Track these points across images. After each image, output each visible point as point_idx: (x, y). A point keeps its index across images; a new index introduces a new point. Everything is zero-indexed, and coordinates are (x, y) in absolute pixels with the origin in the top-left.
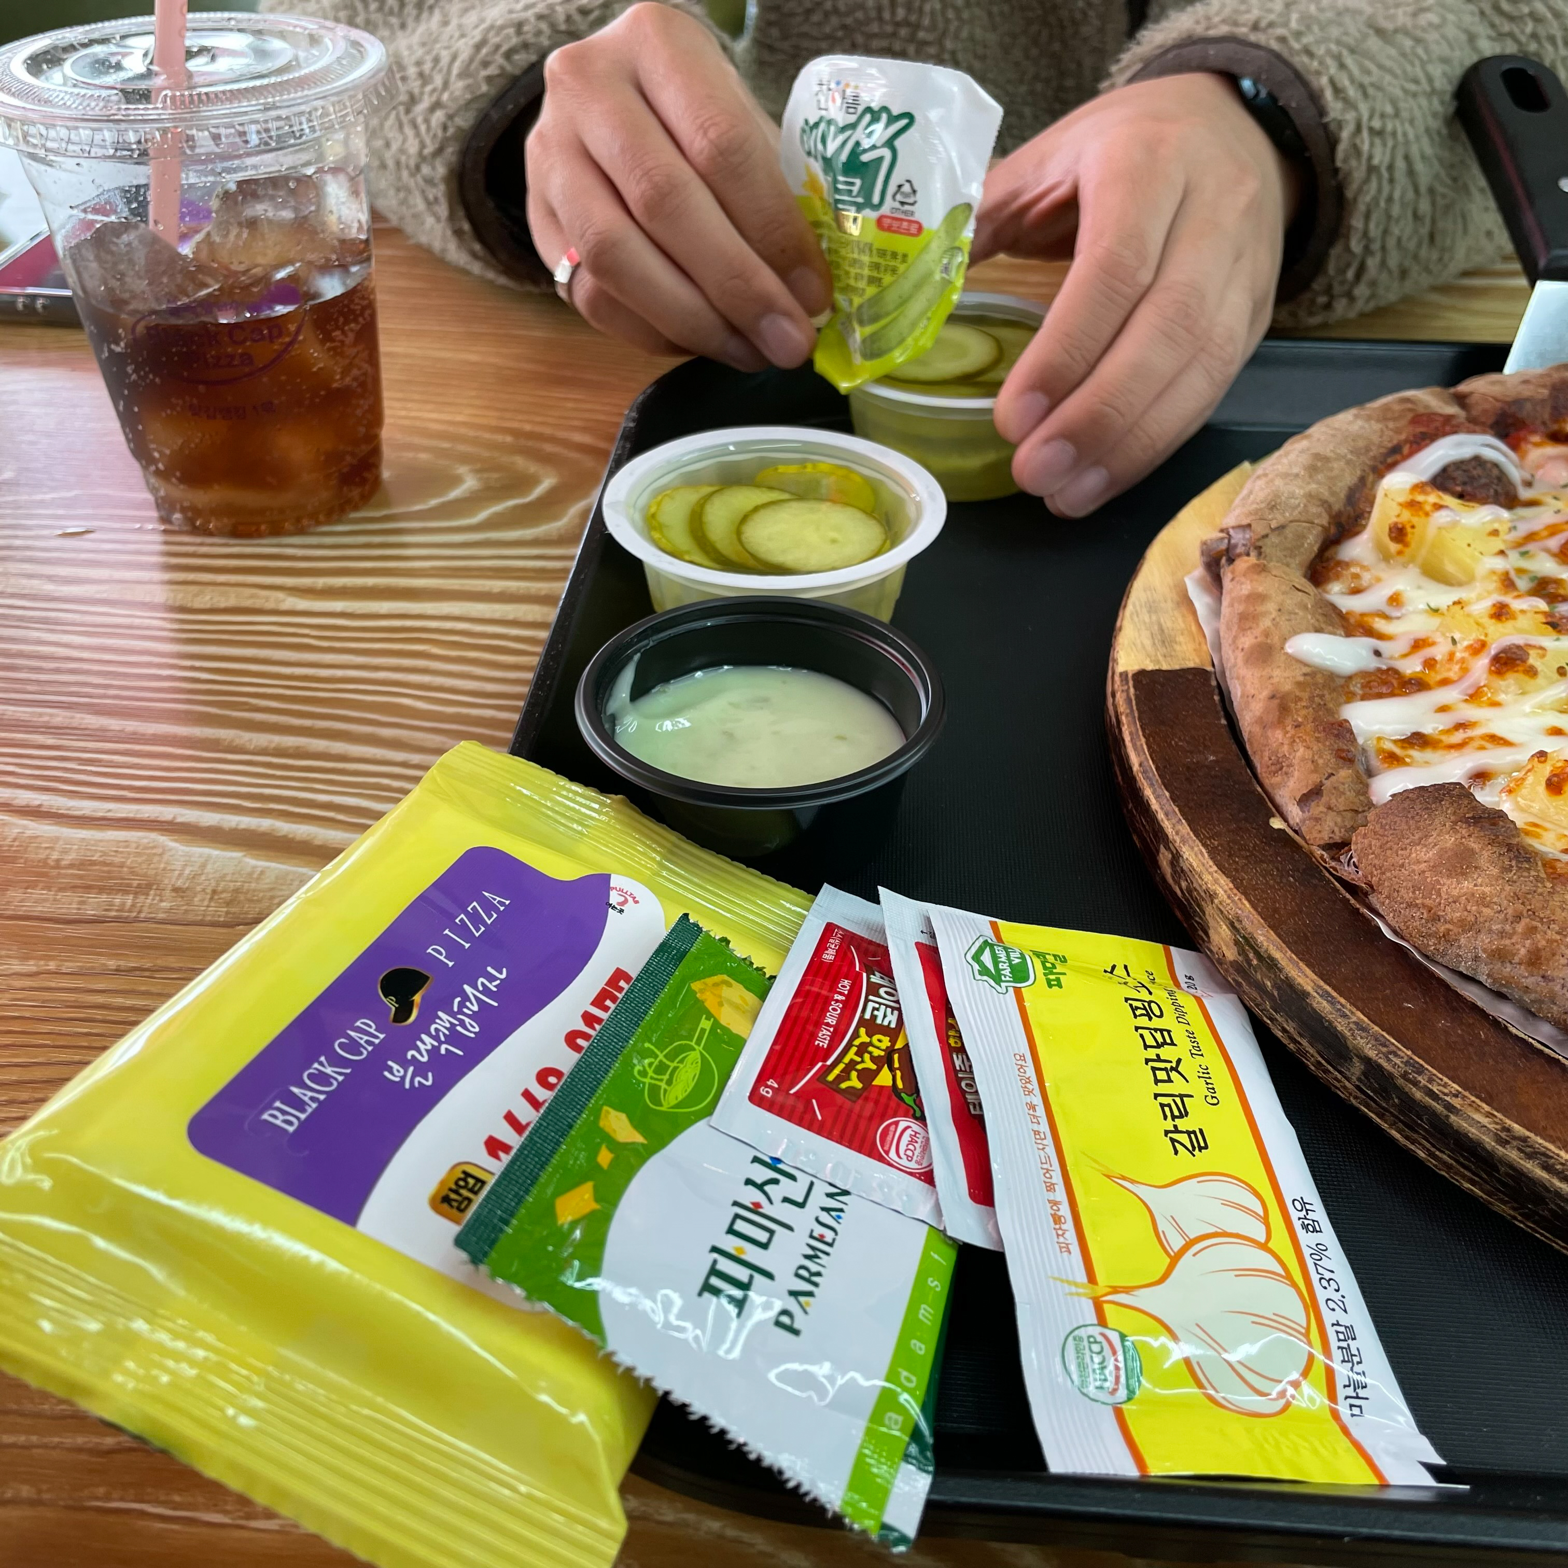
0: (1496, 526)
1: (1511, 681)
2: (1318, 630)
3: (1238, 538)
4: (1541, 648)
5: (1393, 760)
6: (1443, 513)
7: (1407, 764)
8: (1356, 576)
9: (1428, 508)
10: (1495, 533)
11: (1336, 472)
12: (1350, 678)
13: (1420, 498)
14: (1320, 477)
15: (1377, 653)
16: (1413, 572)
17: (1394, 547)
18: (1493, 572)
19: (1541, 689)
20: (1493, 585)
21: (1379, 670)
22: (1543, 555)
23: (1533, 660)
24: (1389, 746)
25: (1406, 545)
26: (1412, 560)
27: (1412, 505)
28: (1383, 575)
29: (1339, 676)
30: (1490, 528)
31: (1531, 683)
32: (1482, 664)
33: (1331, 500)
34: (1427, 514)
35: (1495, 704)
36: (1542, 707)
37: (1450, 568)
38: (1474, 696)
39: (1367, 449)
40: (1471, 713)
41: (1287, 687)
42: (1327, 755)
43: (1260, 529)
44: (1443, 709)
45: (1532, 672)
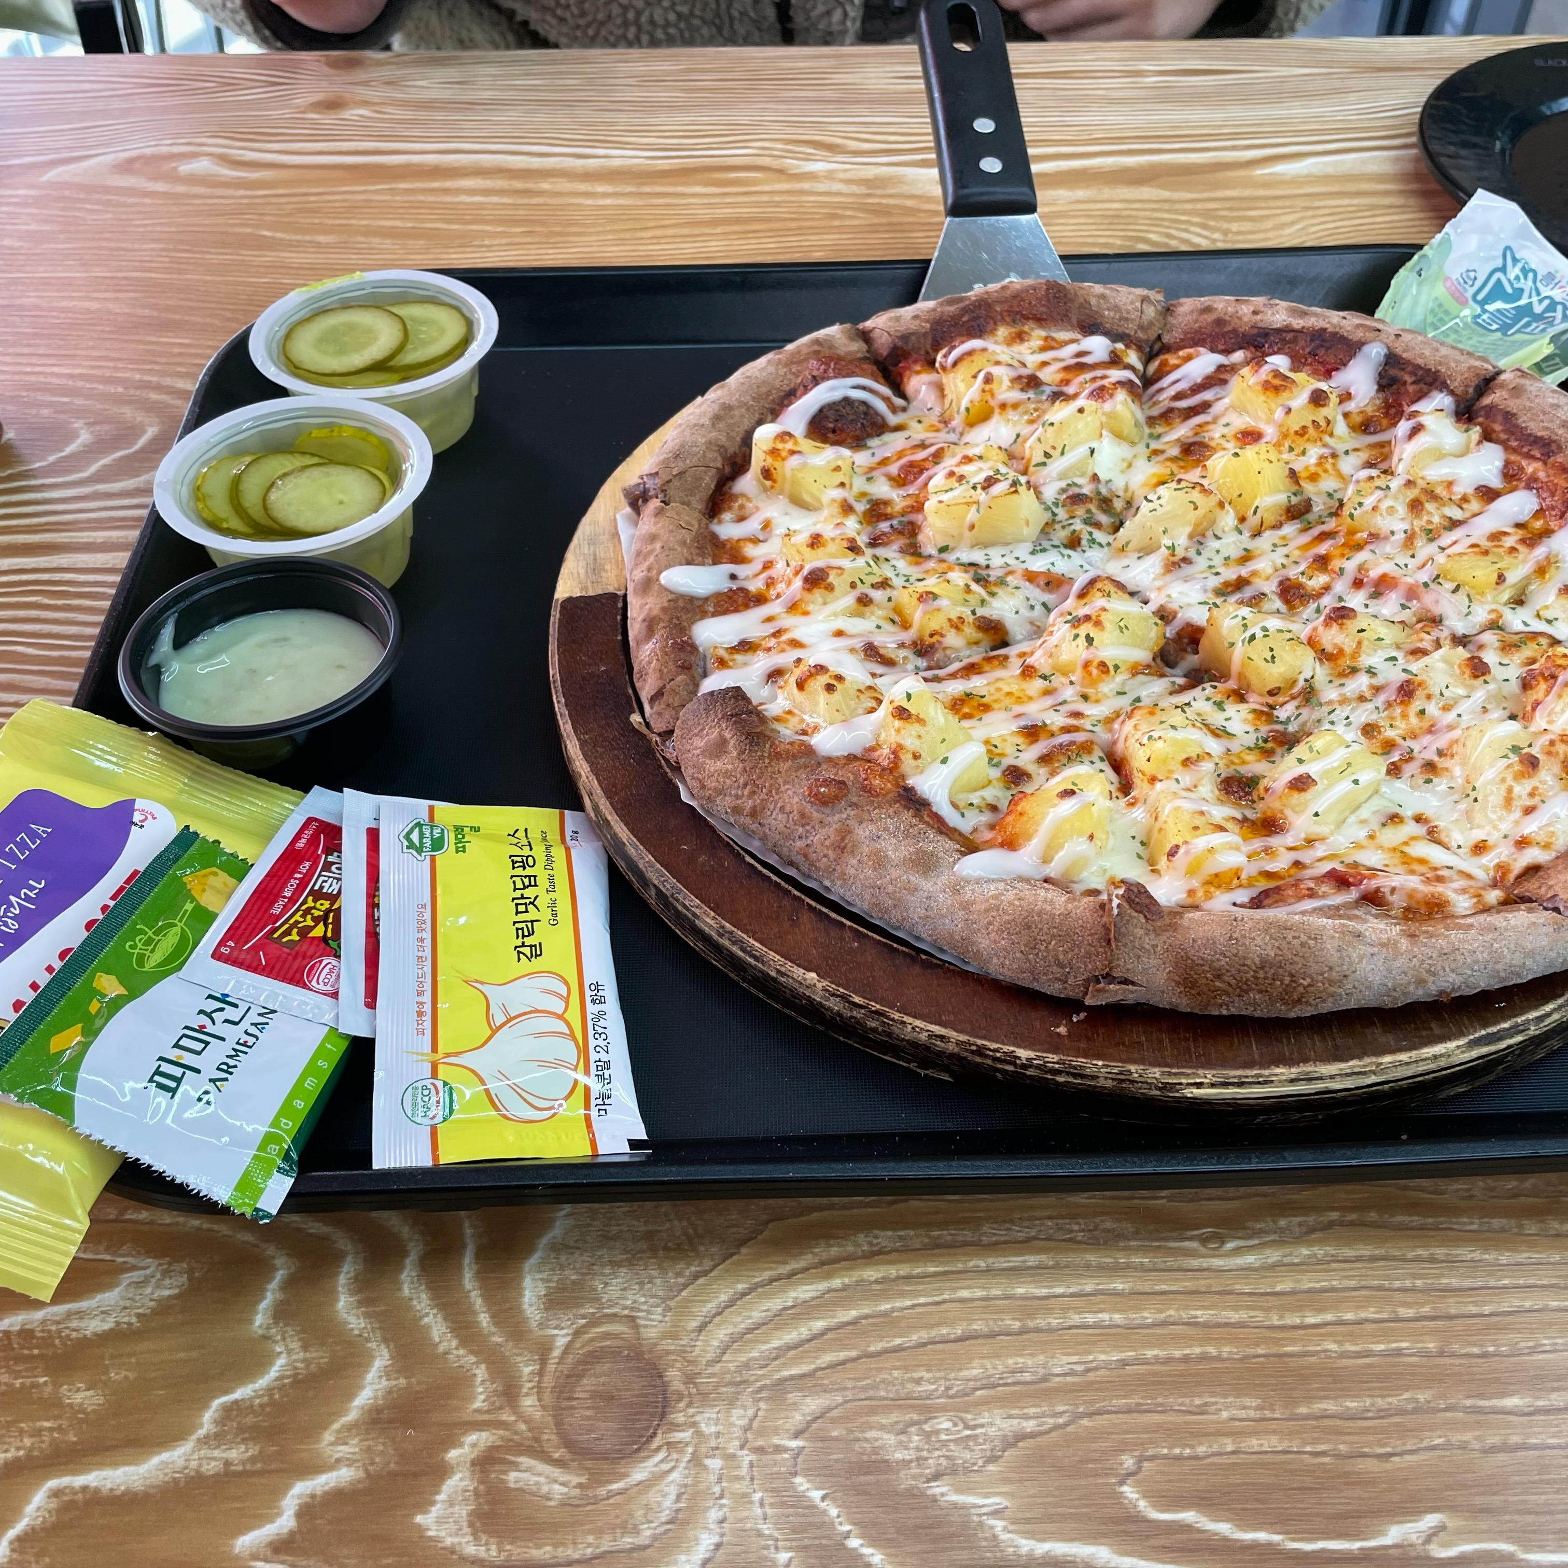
0: (839, 463)
1: (818, 594)
2: (689, 563)
3: (650, 484)
4: (840, 568)
5: (722, 663)
6: (796, 457)
7: (730, 667)
8: (742, 507)
9: (784, 454)
10: (838, 469)
11: (737, 419)
12: (706, 599)
13: (780, 446)
14: (721, 425)
15: (733, 577)
16: (782, 502)
17: (768, 483)
18: (834, 500)
19: (838, 598)
20: (836, 509)
21: (731, 590)
22: (883, 479)
23: (832, 578)
24: (722, 653)
25: (774, 481)
26: (781, 493)
27: (774, 452)
28: (760, 504)
29: (698, 599)
30: (834, 465)
31: (830, 596)
32: (798, 583)
33: (727, 444)
34: (783, 459)
35: (806, 613)
36: (835, 615)
37: (807, 498)
38: (793, 607)
39: (769, 393)
40: (787, 621)
41: (655, 612)
42: (671, 666)
43: (665, 477)
44: (769, 619)
45: (830, 588)
